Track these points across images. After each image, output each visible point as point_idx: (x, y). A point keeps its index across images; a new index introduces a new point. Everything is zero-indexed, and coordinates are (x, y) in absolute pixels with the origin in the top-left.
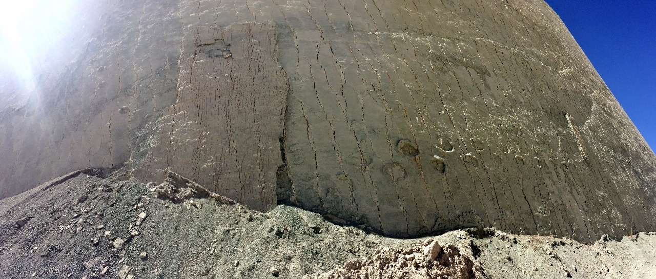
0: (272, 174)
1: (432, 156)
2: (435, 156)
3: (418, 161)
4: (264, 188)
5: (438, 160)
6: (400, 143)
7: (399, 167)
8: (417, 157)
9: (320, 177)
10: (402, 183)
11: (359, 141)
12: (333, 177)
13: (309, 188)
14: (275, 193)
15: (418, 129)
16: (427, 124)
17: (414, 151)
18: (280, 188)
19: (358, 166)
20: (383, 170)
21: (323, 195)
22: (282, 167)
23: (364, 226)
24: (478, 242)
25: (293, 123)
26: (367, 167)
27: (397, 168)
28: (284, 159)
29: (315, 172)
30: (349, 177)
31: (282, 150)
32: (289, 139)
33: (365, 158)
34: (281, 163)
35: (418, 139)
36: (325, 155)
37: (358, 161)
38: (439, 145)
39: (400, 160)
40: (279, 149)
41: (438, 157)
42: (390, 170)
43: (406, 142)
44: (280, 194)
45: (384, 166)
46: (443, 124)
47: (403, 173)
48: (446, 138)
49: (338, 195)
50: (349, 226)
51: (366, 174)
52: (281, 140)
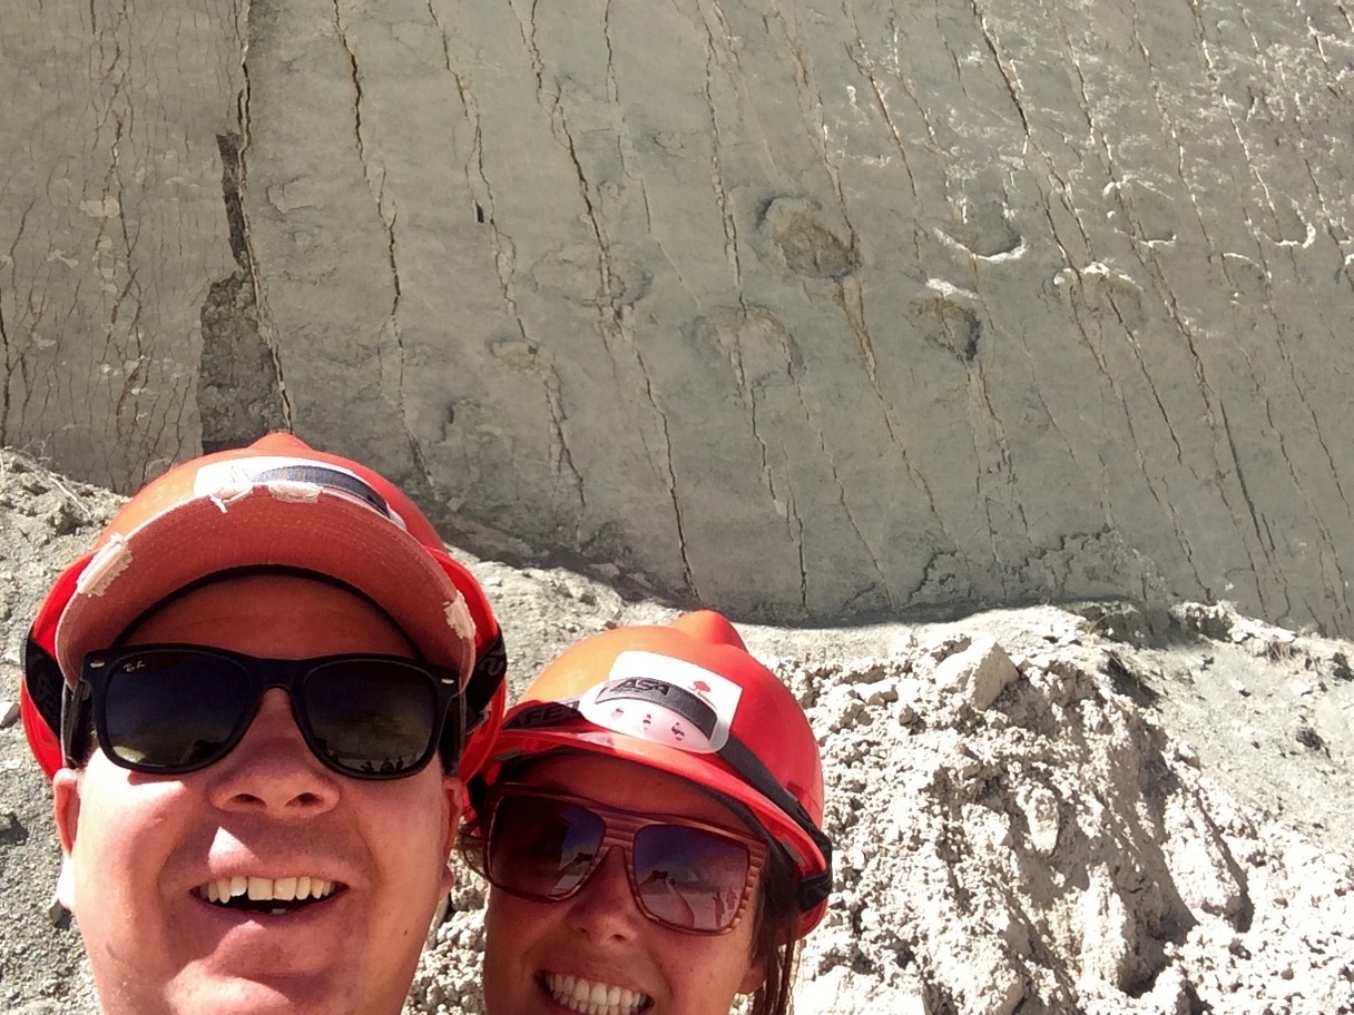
0: (183, 314)
1: (921, 279)
2: (934, 283)
3: (852, 302)
4: (134, 377)
5: (949, 303)
6: (771, 214)
7: (767, 324)
8: (849, 283)
9: (412, 346)
10: (778, 399)
11: (593, 188)
12: (473, 352)
13: (360, 398)
14: (191, 406)
15: (856, 144)
16: (898, 122)
17: (835, 255)
18: (220, 386)
19: (584, 304)
20: (695, 333)
21: (427, 432)
22: (232, 283)
23: (611, 569)
24: (1139, 661)
25: (288, 68)
26: (626, 310)
27: (759, 328)
28: (239, 243)
29: (390, 324)
30: (544, 353)
31: (231, 197)
32: (267, 147)
33: (618, 269)
34: (223, 263)
35: (854, 196)
36: (436, 244)
37: (583, 283)
38: (953, 229)
39: (776, 293)
40: (220, 193)
41: (947, 289)
42: (726, 339)
43: (801, 206)
44: (216, 414)
45: (699, 319)
46: (972, 120)
47: (782, 354)
48: (987, 192)
49: (498, 431)
50: (546, 566)
51: (623, 345)
52: (229, 150)
